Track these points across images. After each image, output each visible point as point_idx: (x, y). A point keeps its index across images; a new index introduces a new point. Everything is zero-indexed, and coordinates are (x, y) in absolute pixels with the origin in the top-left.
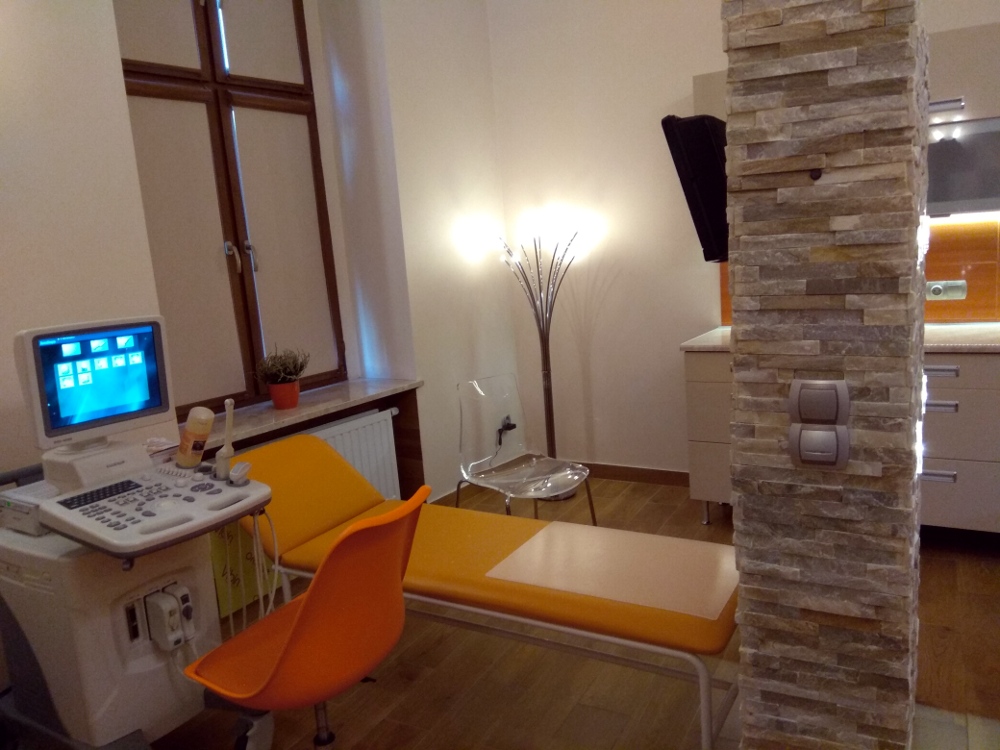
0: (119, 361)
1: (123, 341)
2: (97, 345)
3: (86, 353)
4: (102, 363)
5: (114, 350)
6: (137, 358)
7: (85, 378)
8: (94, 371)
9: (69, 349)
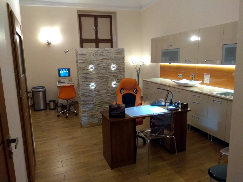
0: (66, 72)
1: (66, 70)
2: (64, 70)
3: (63, 71)
4: (64, 72)
5: (65, 71)
6: (68, 72)
7: (63, 73)
8: (63, 72)
9: (61, 70)
